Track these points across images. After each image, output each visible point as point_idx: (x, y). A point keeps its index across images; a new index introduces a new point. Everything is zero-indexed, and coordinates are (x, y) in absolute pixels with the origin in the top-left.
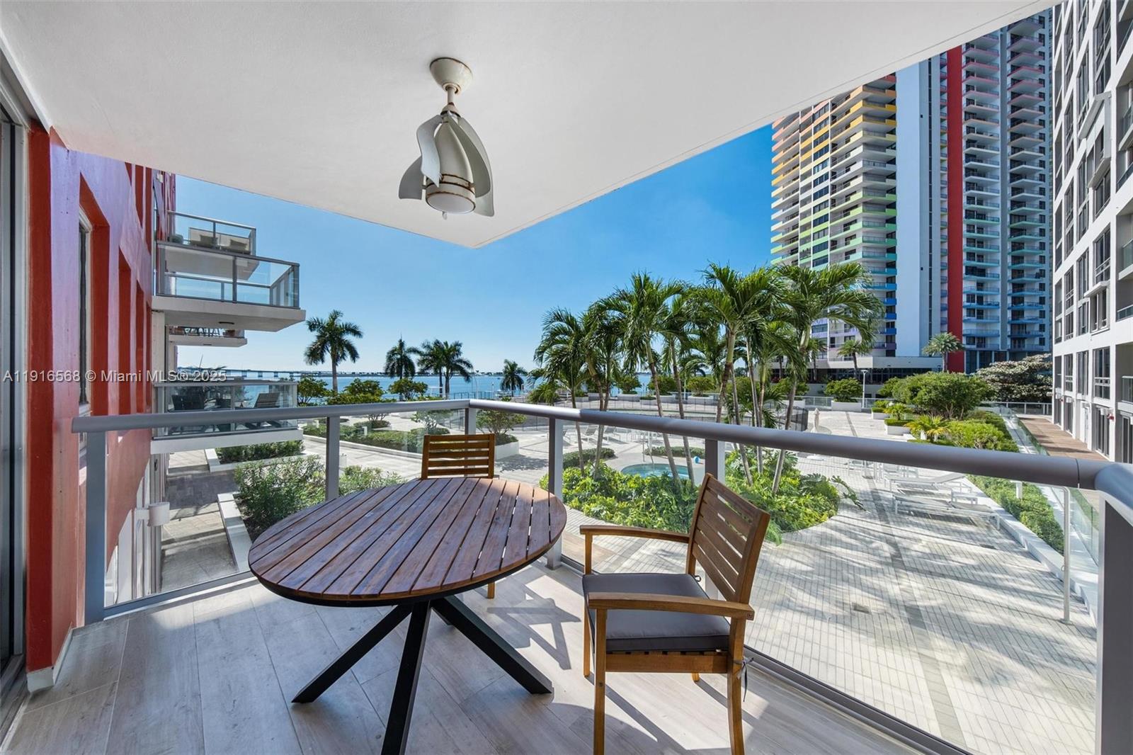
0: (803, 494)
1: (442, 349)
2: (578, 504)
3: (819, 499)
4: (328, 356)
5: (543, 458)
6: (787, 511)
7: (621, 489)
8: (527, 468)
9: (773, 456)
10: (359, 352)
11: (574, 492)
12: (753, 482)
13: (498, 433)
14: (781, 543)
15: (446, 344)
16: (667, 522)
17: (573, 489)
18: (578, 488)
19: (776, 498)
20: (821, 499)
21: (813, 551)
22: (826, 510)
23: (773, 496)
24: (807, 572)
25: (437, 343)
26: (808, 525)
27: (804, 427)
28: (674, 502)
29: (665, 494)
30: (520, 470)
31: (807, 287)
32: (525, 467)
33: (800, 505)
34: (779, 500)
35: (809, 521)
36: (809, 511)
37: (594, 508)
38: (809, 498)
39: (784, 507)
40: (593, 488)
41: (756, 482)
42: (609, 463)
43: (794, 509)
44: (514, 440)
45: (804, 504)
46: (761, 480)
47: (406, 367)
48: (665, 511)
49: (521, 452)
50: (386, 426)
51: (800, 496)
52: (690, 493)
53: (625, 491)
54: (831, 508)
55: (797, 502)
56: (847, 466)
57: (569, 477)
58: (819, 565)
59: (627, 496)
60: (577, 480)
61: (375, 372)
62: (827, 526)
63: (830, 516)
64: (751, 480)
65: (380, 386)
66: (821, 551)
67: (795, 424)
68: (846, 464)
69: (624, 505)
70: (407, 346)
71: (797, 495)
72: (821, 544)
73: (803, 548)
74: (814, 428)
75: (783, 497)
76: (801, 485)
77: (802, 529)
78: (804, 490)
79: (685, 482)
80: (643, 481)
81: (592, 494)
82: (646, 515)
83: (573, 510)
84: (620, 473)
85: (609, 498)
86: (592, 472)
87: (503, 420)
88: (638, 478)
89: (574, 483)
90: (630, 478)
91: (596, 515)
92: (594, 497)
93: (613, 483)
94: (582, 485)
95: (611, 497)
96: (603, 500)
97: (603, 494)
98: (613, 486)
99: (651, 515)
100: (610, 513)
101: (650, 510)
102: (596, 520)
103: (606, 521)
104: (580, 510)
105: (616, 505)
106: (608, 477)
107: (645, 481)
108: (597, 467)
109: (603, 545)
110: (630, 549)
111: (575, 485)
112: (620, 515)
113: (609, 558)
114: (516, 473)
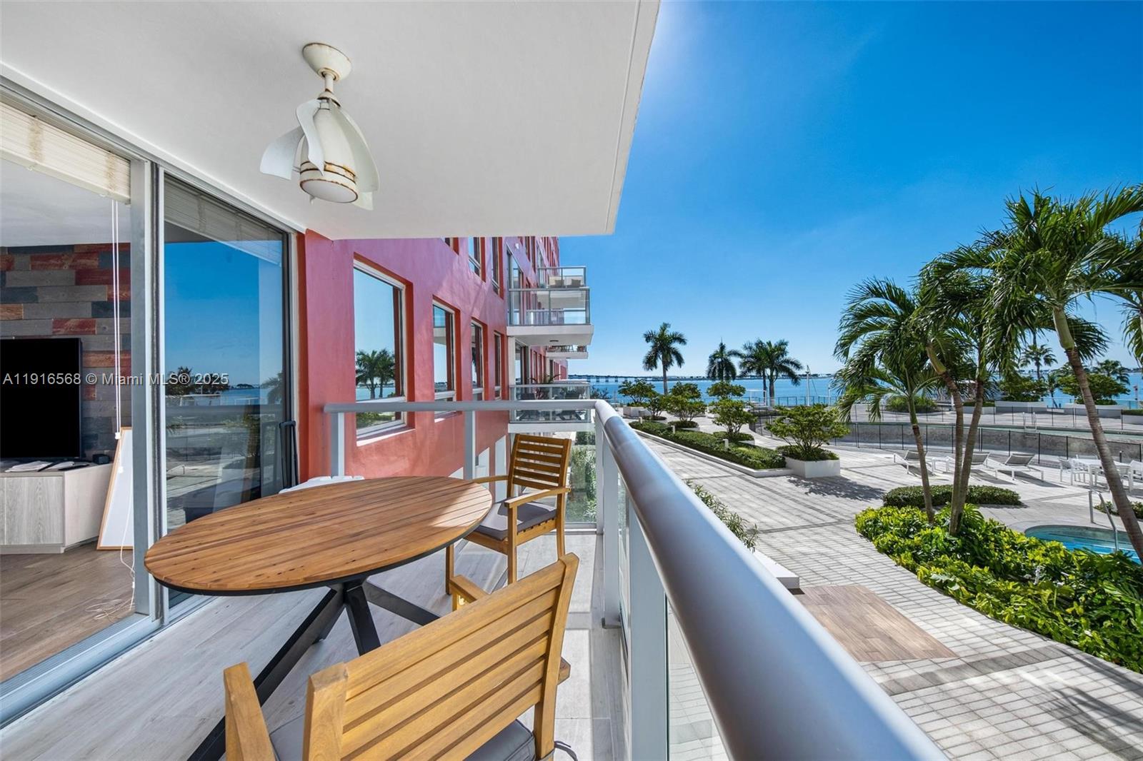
1: (765, 350)
2: (911, 562)
4: (660, 363)
5: (877, 487)
7: (1009, 560)
8: (845, 496)
10: (684, 357)
11: (908, 542)
13: (809, 447)
15: (769, 344)
16: (1112, 645)
17: (908, 538)
18: (916, 539)
25: (759, 344)
29: (1115, 592)
30: (834, 496)
32: (843, 493)
37: (937, 575)
40: (946, 544)
42: (988, 514)
44: (833, 457)
47: (727, 371)
48: (1107, 623)
49: (843, 473)
50: (694, 427)
53: (1019, 565)
57: (904, 520)
59: (1024, 573)
60: (919, 527)
61: (695, 375)
65: (698, 389)
70: (727, 349)
80: (1067, 557)
81: (941, 554)
82: (1056, 618)
83: (900, 568)
84: (1016, 533)
85: (975, 569)
86: (949, 521)
87: (815, 431)
88: (1058, 549)
89: (912, 530)
90: (1036, 546)
91: (942, 587)
92: (945, 558)
93: (992, 546)
94: (925, 535)
95: (982, 567)
96: (961, 567)
97: (965, 559)
98: (992, 552)
99: (1069, 621)
100: (968, 591)
101: (1069, 610)
102: (939, 594)
103: (958, 601)
104: (913, 570)
105: (989, 582)
106: (983, 535)
107: (1075, 557)
108: (960, 515)
109: (936, 634)
110: (994, 660)
111: (913, 533)
112: (989, 599)
113: (942, 660)
114: (827, 499)
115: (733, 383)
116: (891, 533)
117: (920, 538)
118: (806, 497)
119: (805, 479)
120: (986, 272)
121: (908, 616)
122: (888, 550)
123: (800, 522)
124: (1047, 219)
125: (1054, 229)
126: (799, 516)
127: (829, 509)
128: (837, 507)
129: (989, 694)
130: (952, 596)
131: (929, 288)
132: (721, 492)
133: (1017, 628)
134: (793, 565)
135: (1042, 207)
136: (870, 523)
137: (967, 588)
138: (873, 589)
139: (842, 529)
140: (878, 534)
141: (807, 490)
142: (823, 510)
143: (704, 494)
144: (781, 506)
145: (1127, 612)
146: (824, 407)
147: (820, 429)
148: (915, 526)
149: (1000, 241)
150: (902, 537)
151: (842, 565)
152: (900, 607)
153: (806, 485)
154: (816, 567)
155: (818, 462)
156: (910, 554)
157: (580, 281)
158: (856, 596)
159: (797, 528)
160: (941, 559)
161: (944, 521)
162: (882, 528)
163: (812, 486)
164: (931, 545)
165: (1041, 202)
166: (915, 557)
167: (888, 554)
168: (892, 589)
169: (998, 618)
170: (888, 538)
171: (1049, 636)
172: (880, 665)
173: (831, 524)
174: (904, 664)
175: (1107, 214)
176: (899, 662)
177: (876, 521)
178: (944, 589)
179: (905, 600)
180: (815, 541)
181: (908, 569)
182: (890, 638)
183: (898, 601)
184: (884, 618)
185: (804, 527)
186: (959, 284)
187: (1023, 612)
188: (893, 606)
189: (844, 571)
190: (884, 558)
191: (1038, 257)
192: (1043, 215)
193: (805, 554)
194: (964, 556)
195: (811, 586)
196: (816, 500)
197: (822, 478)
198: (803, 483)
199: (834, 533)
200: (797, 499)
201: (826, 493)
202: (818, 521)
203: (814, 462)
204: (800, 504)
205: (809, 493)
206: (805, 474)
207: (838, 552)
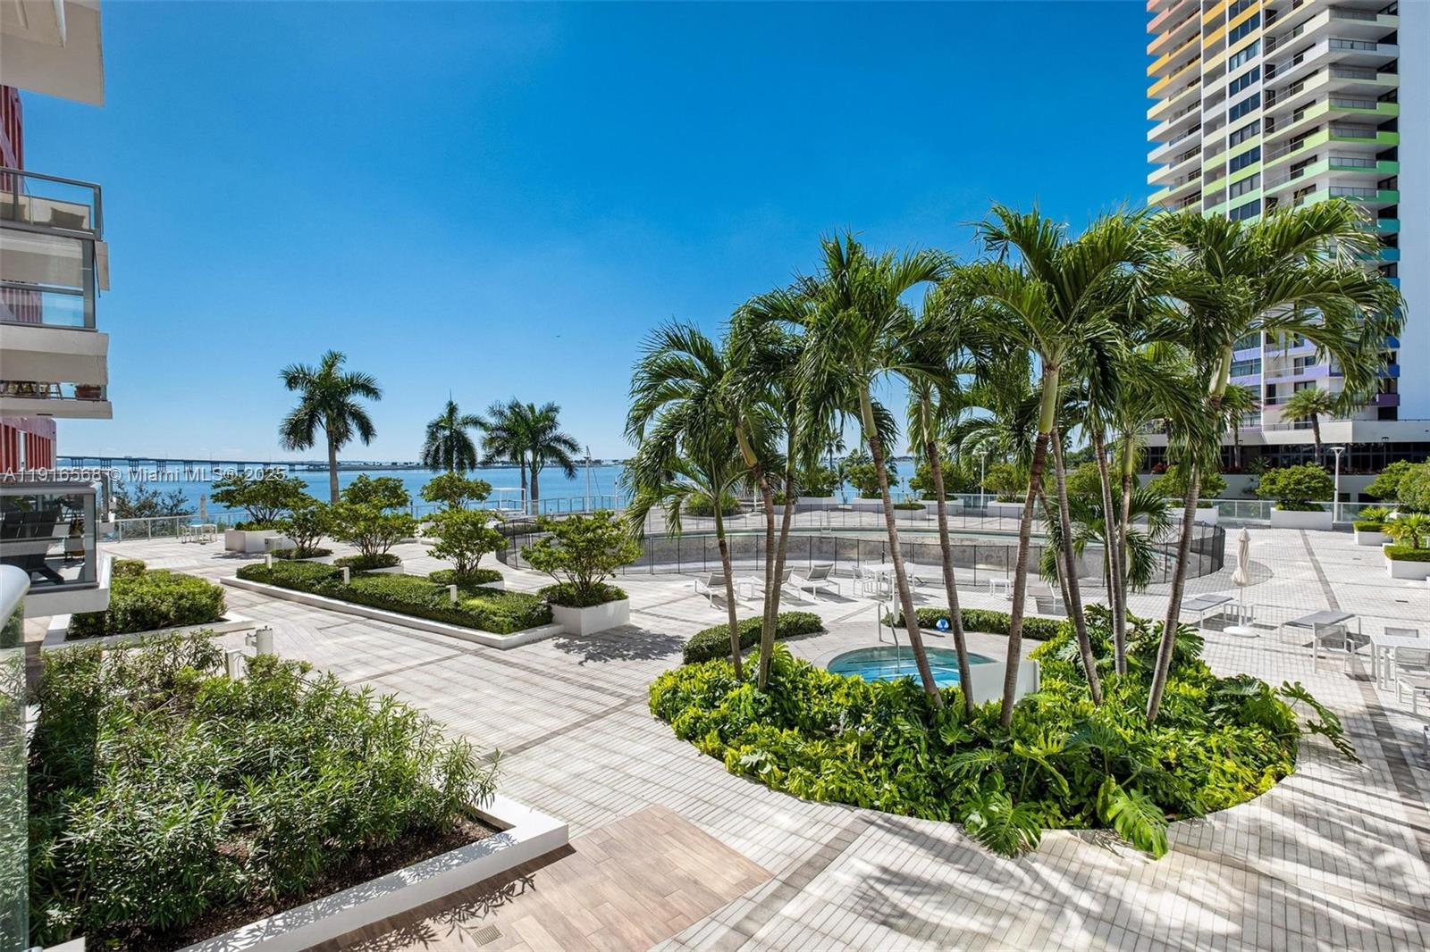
0: (1217, 723)
1: (524, 419)
2: (717, 744)
3: (1252, 734)
5: (675, 634)
6: (1180, 765)
7: (816, 710)
8: (633, 658)
9: (1151, 632)
11: (714, 714)
12: (1105, 696)
13: (587, 583)
14: (1164, 848)
15: (531, 408)
16: (905, 794)
17: (715, 707)
18: (724, 706)
19: (1154, 733)
20: (1257, 737)
21: (1240, 874)
22: (1270, 762)
23: (1149, 727)
24: (1227, 937)
25: (515, 407)
26: (1227, 799)
27: (1216, 561)
28: (923, 745)
29: (905, 727)
30: (620, 660)
31: (1223, 261)
32: (631, 653)
33: (1209, 750)
34: (1162, 737)
35: (1232, 789)
36: (1229, 765)
37: (748, 758)
38: (1230, 732)
39: (1172, 755)
40: (755, 706)
41: (1111, 697)
42: (799, 651)
43: (1195, 758)
44: (620, 595)
45: (1219, 748)
46: (1121, 692)
47: (460, 452)
48: (900, 767)
49: (634, 620)
50: (393, 565)
51: (1208, 730)
52: (961, 724)
53: (825, 713)
54: (1281, 758)
55: (1200, 744)
56: (1311, 651)
57: (708, 682)
58: (1257, 918)
59: (830, 724)
60: (726, 688)
61: (400, 460)
62: (1272, 804)
63: (1279, 777)
64: (1099, 691)
65: (403, 488)
66: (1260, 874)
67: (1198, 556)
68: (1310, 645)
69: (819, 747)
70: (462, 413)
71: (1202, 726)
72: (1261, 852)
73: (1214, 866)
74: (1239, 568)
75: (1172, 731)
76: (1210, 701)
77: (1214, 810)
78: (1220, 712)
79: (950, 698)
80: (866, 691)
81: (750, 722)
82: (859, 776)
83: (706, 758)
84: (822, 669)
85: (786, 732)
86: (757, 672)
87: (595, 556)
88: (857, 683)
89: (717, 694)
90: (839, 685)
91: (752, 773)
92: (755, 728)
93: (801, 696)
94: (733, 699)
95: (792, 729)
96: (771, 735)
97: (774, 724)
98: (801, 703)
99: (871, 776)
100: (780, 769)
101: (871, 763)
102: (749, 785)
103: (770, 787)
104: (721, 758)
105: (799, 749)
106: (792, 682)
107: (871, 689)
108: (770, 660)
109: (749, 851)
110: (809, 864)
111: (719, 698)
112: (801, 775)
113: (756, 890)
114: (611, 667)
115: (471, 476)
116: (694, 705)
117: (726, 705)
118: (580, 669)
119: (581, 638)
120: (799, 330)
121: (714, 835)
122: (690, 734)
123: (574, 717)
124: (857, 270)
125: (862, 285)
126: (569, 706)
127: (614, 684)
128: (625, 677)
129: (805, 920)
130: (763, 782)
131: (741, 343)
132: (438, 690)
133: (828, 805)
134: (558, 801)
135: (853, 254)
136: (668, 695)
137: (778, 766)
138: (674, 804)
139: (631, 713)
140: (678, 711)
141: (582, 657)
142: (605, 687)
143: (399, 710)
144: (543, 694)
145: (914, 748)
146: (610, 515)
147: (603, 553)
148: (721, 687)
149: (814, 292)
150: (707, 708)
151: (631, 777)
153: (581, 648)
154: (593, 796)
155: (599, 607)
156: (716, 733)
157: (83, 217)
158: (652, 827)
159: (568, 729)
160: (750, 730)
161: (752, 671)
162: (682, 699)
163: (591, 648)
164: (739, 712)
165: (853, 248)
166: (723, 737)
167: (690, 739)
168: (695, 797)
169: (810, 798)
170: (691, 712)
171: (856, 804)
172: (683, 937)
173: (616, 709)
174: (713, 919)
175: (905, 279)
176: (707, 919)
177: (675, 691)
178: (754, 775)
179: (713, 808)
180: (595, 746)
181: (714, 757)
182: (696, 882)
184: (686, 850)
185: (577, 725)
186: (773, 342)
187: (833, 782)
189: (634, 787)
190: (686, 744)
191: (850, 316)
192: (854, 265)
194: (773, 718)
195: (589, 831)
196: (595, 672)
197: (605, 633)
198: (577, 646)
199: (620, 724)
200: (567, 676)
201: (609, 656)
202: (599, 709)
203: (594, 607)
204: (572, 684)
205: (586, 661)
206: (580, 630)
207: (626, 755)
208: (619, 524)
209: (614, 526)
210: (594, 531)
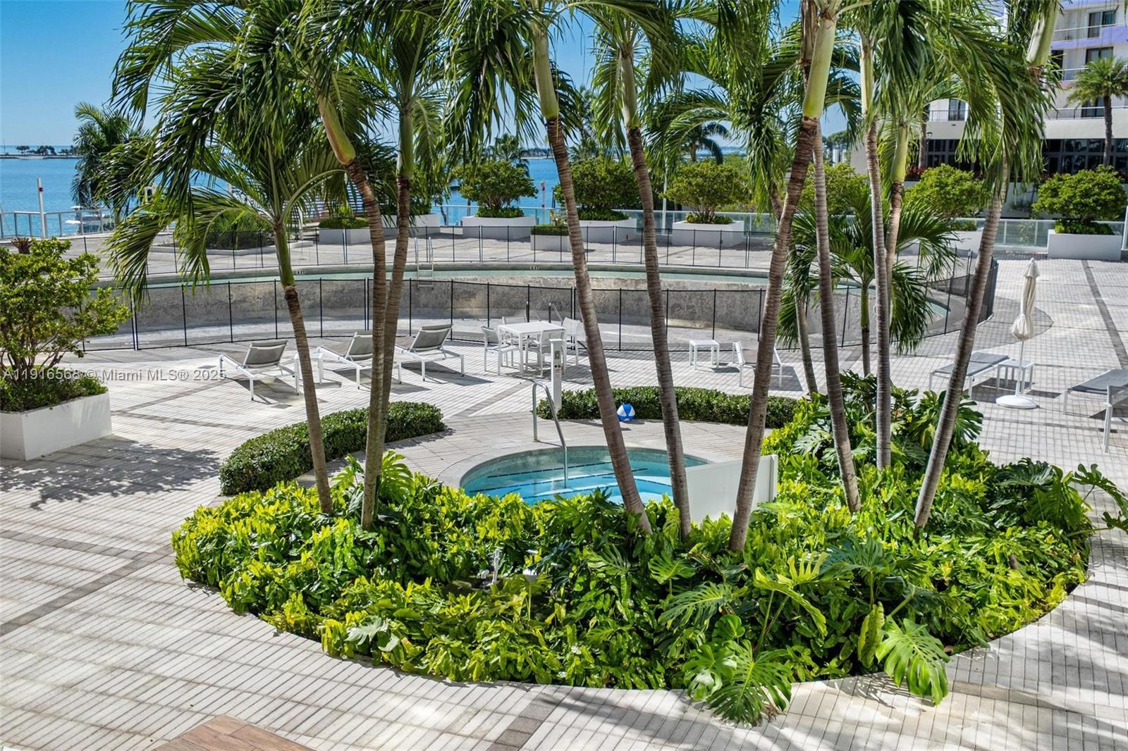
7: (454, 550)
12: (863, 500)
14: (943, 690)
18: (307, 556)
28: (625, 587)
34: (933, 548)
45: (1003, 556)
49: (120, 427)
53: (468, 555)
57: (276, 520)
66: (1054, 709)
75: (946, 540)
80: (528, 517)
83: (287, 636)
87: (40, 321)
89: (293, 538)
94: (321, 544)
95: (421, 581)
96: (390, 593)
97: (391, 576)
100: (413, 642)
101: (548, 619)
102: (364, 669)
105: (434, 611)
107: (537, 514)
111: (296, 544)
112: (446, 646)
114: (93, 509)
116: (257, 559)
117: (311, 553)
118: (36, 516)
119: (26, 464)
122: (255, 604)
123: (41, 595)
127: (103, 535)
128: (122, 523)
130: (387, 664)
136: (209, 547)
137: (410, 638)
139: (145, 580)
141: (35, 495)
142: (89, 540)
145: (612, 593)
146: (62, 248)
147: (56, 315)
148: (299, 525)
150: (277, 560)
151: (165, 679)
152: (306, 734)
153: (29, 481)
155: (57, 408)
156: (299, 597)
159: (33, 616)
160: (354, 590)
163: (48, 479)
164: (333, 562)
166: (310, 604)
169: (461, 679)
173: (116, 576)
179: (313, 710)
180: (91, 637)
181: (300, 634)
183: (299, 720)
185: (50, 607)
188: (291, 737)
189: (172, 694)
190: (251, 621)
193: (69, 687)
194: (389, 568)
196: (67, 519)
197: (69, 452)
198: (20, 477)
199: (130, 599)
200: (13, 528)
201: (86, 490)
202: (87, 579)
203: (46, 410)
204: (26, 541)
205: (43, 501)
206: (21, 450)
207: (149, 647)
208: (80, 262)
209: (72, 267)
210: (35, 275)
